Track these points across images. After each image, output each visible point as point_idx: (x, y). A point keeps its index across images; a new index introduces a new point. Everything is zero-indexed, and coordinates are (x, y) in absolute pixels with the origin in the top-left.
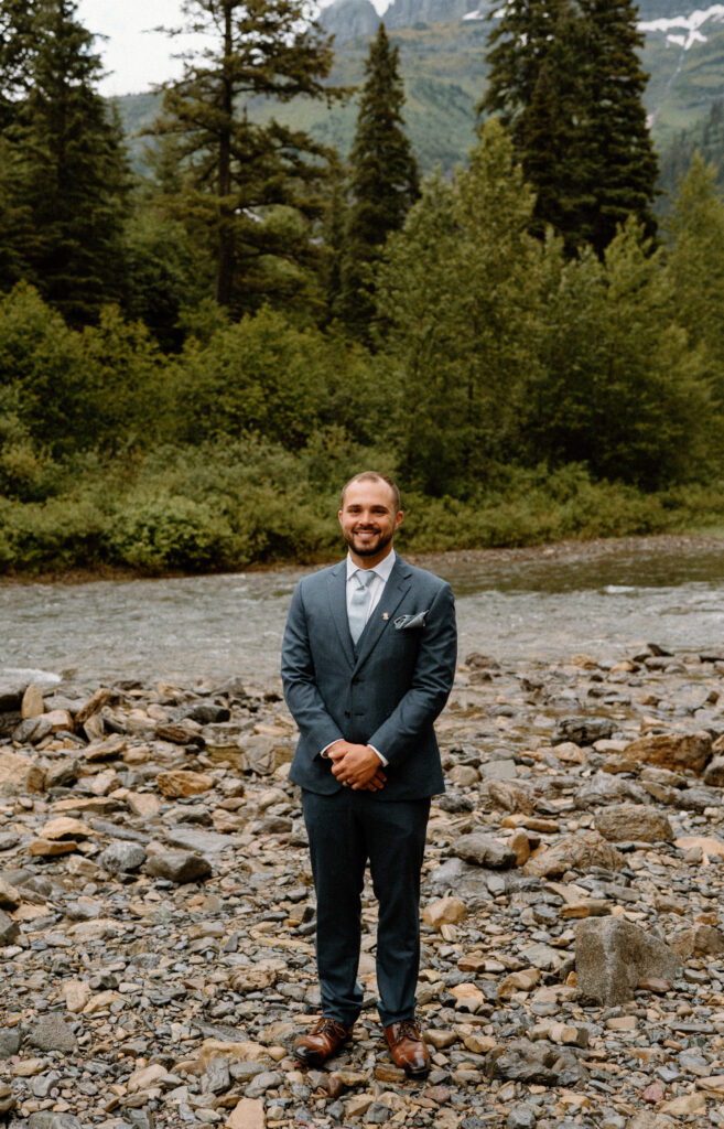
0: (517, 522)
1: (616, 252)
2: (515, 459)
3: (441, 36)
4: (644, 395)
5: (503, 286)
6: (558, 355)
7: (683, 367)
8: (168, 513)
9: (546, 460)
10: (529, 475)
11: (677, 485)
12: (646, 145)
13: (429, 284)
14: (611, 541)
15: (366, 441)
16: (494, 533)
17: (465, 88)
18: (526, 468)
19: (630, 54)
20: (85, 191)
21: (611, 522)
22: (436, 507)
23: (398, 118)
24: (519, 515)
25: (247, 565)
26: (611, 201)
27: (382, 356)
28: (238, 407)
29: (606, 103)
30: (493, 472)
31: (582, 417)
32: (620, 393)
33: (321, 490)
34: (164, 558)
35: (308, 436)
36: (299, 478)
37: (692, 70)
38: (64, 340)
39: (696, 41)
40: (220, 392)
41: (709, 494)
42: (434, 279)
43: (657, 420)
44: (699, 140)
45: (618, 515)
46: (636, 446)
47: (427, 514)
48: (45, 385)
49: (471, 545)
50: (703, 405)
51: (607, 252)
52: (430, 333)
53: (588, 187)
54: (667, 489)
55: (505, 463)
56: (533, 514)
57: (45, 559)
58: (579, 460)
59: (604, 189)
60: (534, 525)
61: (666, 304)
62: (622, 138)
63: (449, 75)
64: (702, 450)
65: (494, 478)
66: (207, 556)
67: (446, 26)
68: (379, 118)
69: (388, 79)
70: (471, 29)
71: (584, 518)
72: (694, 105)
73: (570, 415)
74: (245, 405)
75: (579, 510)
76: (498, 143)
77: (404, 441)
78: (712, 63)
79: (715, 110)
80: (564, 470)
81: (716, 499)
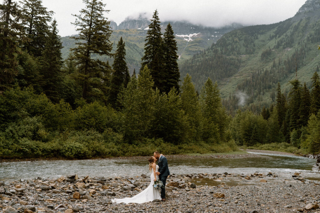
1: (171, 93)
2: (148, 137)
3: (132, 32)
4: (175, 124)
6: (157, 115)
7: (184, 119)
8: (75, 146)
9: (154, 137)
10: (151, 140)
11: (182, 144)
12: (178, 70)
15: (116, 131)
16: (143, 153)
17: (137, 45)
18: (150, 138)
20: (55, 72)
21: (167, 151)
22: (131, 147)
23: (124, 58)
24: (149, 149)
25: (91, 157)
26: (170, 82)
28: (88, 123)
30: (143, 139)
31: (162, 128)
32: (170, 124)
33: (107, 142)
34: (74, 155)
35: (104, 130)
36: (102, 139)
37: (190, 47)
38: (52, 106)
39: (190, 40)
40: (84, 119)
41: (188, 146)
43: (178, 130)
44: (191, 62)
45: (169, 150)
46: (173, 135)
47: (129, 148)
48: (47, 116)
49: (138, 155)
50: (188, 127)
51: (169, 94)
53: (165, 78)
54: (180, 145)
55: (145, 137)
56: (151, 149)
57: (47, 155)
58: (161, 138)
59: (168, 79)
60: (151, 151)
61: (180, 105)
62: (172, 68)
63: (133, 41)
64: (187, 136)
65: (143, 141)
66: (83, 155)
67: (133, 30)
68: (119, 57)
69: (122, 49)
70: (139, 32)
71: (162, 150)
72: (190, 54)
73: (160, 128)
74: (90, 122)
75: (161, 148)
76: (147, 71)
77: (124, 132)
78: (194, 46)
79: (194, 56)
80: (158, 140)
81: (190, 147)
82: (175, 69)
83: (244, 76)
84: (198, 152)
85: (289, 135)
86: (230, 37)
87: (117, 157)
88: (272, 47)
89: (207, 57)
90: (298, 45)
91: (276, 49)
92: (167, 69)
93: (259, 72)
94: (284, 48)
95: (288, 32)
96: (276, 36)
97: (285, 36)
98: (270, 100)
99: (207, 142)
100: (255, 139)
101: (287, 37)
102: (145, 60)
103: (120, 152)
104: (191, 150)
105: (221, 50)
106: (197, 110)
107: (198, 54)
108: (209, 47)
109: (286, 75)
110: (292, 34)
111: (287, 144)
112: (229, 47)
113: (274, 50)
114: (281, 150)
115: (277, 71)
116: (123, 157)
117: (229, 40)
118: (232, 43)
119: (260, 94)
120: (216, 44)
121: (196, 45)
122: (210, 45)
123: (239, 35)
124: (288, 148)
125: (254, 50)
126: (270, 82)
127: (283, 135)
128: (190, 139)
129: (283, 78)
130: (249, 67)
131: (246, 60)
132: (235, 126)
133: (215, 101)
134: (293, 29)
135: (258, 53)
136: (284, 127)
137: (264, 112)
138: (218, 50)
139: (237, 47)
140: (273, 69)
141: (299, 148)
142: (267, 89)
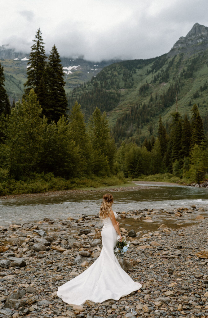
0: (38, 187)
1: (60, 123)
2: (36, 171)
3: (8, 63)
4: (66, 157)
5: (35, 129)
6: (46, 146)
7: (75, 150)
9: (43, 172)
10: (40, 175)
11: (74, 178)
12: (65, 98)
14: (60, 191)
16: (33, 189)
17: (14, 77)
18: (39, 173)
19: (61, 77)
21: (60, 187)
22: (18, 183)
23: (3, 84)
24: (39, 185)
26: (57, 110)
29: (56, 87)
31: (52, 161)
32: (61, 156)
37: (70, 79)
39: (70, 73)
41: (81, 180)
43: (69, 162)
44: (71, 96)
45: (61, 185)
46: (64, 169)
47: (16, 185)
49: (28, 193)
50: (79, 159)
51: (58, 123)
52: (17, 140)
53: (52, 107)
54: (71, 179)
55: (33, 172)
56: (42, 185)
58: (51, 172)
59: (55, 107)
60: (42, 187)
61: (70, 136)
62: (59, 96)
63: (10, 73)
64: (78, 170)
65: (31, 176)
67: (9, 61)
69: (1, 74)
70: (16, 62)
71: (53, 186)
72: (69, 88)
73: (49, 161)
75: (52, 184)
76: (34, 95)
77: (9, 166)
78: (74, 79)
79: (74, 89)
80: (48, 174)
81: (82, 181)
82: (62, 97)
83: (123, 110)
84: (91, 187)
85: (171, 166)
86: (109, 70)
87: (3, 196)
88: (149, 82)
89: (87, 91)
90: (173, 80)
91: (153, 84)
92: (53, 96)
93: (137, 106)
94: (160, 83)
95: (164, 68)
96: (152, 71)
97: (161, 71)
98: (148, 133)
99: (97, 176)
100: (140, 171)
101: (163, 72)
102: (28, 86)
103: (6, 190)
104: (84, 184)
105: (101, 84)
106: (87, 141)
107: (78, 88)
108: (89, 80)
109: (163, 109)
110: (168, 69)
111: (170, 174)
112: (109, 81)
113: (151, 85)
114: (165, 180)
115: (154, 105)
116: (10, 196)
117: (109, 74)
118: (112, 77)
119: (138, 127)
120: (96, 77)
121: (76, 78)
122: (90, 79)
123: (118, 69)
124: (171, 178)
125: (132, 84)
126: (148, 116)
127: (165, 166)
128: (81, 173)
129: (160, 112)
130: (128, 101)
131: (125, 94)
132: (119, 158)
133: (104, 132)
134: (168, 64)
135: (136, 87)
136: (166, 158)
137: (146, 144)
138: (98, 84)
139: (116, 81)
140: (150, 103)
141: (181, 178)
142: (145, 123)
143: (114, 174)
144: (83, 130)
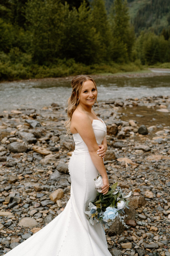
0: (60, 71)
1: (81, 9)
2: (59, 57)
4: (87, 43)
5: (56, 15)
6: (68, 33)
7: (95, 37)
9: (65, 58)
10: (62, 61)
11: (93, 64)
13: (38, 13)
15: (24, 52)
16: (54, 74)
18: (61, 59)
22: (41, 68)
27: (27, 31)
30: (54, 60)
31: (73, 48)
32: (82, 43)
33: (14, 63)
35: (10, 50)
36: (8, 60)
42: (39, 12)
43: (89, 49)
45: (81, 70)
46: (85, 55)
49: (49, 77)
50: (99, 46)
51: (79, 9)
52: (39, 26)
54: (91, 65)
55: (56, 58)
56: (63, 70)
58: (73, 58)
60: (64, 72)
61: (91, 23)
64: (98, 56)
71: (74, 71)
73: (71, 47)
75: (73, 69)
77: (33, 52)
80: (69, 60)
81: (101, 67)
84: (109, 72)
87: (26, 79)
98: (166, 23)
99: (116, 62)
100: (156, 59)
103: (29, 74)
104: (103, 70)
106: (107, 29)
116: (33, 79)
119: (158, 18)
128: (101, 59)
133: (124, 20)
137: (164, 33)
142: (165, 13)
143: (131, 61)
144: (104, 18)
